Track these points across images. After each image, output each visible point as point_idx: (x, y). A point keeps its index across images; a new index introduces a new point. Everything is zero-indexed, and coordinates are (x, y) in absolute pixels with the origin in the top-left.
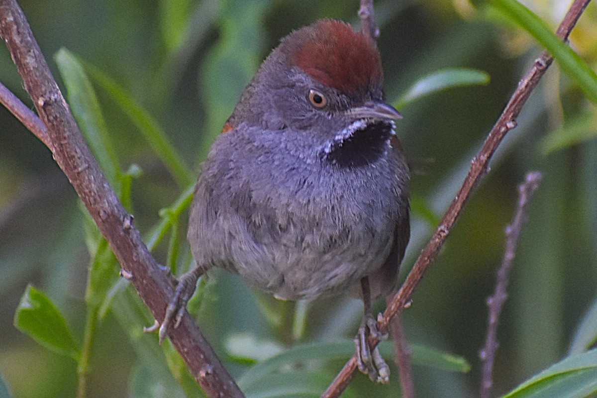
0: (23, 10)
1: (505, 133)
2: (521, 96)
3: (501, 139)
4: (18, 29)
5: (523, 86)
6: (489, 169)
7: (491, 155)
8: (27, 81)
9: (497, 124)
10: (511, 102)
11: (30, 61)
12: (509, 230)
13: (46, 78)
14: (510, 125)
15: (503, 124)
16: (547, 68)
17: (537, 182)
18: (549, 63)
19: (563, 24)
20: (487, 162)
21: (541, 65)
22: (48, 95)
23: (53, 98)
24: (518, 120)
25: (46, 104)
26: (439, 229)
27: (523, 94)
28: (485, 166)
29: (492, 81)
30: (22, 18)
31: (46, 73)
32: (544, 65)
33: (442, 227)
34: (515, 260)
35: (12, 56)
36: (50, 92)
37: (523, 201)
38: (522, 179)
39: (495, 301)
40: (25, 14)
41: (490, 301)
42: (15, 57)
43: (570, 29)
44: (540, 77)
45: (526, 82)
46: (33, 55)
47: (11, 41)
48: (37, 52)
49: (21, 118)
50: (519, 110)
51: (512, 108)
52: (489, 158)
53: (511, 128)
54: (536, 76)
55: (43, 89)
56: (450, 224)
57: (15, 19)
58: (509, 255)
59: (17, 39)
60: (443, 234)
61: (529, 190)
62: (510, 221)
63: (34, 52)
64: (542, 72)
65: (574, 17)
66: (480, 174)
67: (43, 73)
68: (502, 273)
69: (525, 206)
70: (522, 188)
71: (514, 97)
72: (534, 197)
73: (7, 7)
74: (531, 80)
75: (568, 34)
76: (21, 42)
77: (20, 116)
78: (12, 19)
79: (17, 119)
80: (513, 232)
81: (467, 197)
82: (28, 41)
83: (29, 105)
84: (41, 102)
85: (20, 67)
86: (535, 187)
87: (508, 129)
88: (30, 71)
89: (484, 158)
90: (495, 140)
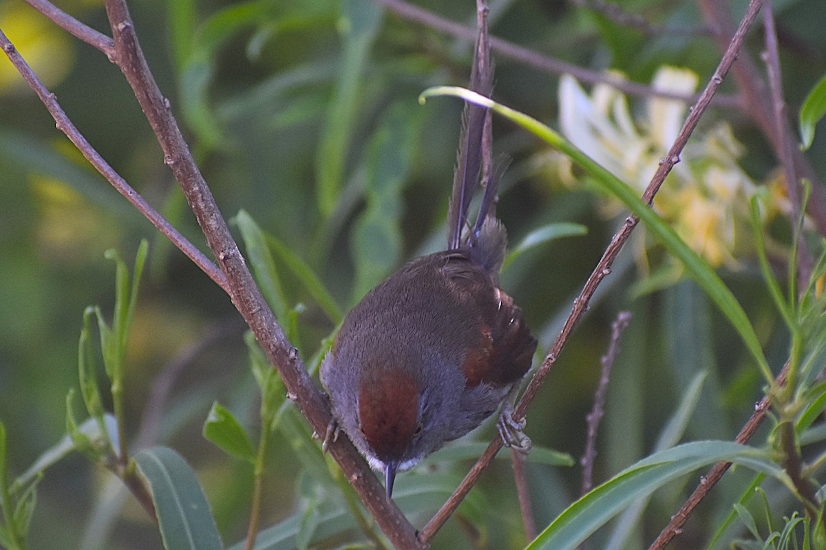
0: (206, 181)
1: (601, 279)
2: (615, 248)
3: (598, 283)
4: (202, 197)
5: (616, 240)
6: (589, 308)
7: (590, 296)
8: (210, 240)
9: (595, 271)
10: (606, 253)
11: (212, 223)
12: (604, 359)
13: (225, 236)
14: (605, 271)
15: (600, 271)
16: (635, 225)
17: (627, 320)
18: (637, 221)
19: (648, 189)
20: (587, 302)
21: (631, 222)
22: (227, 251)
23: (231, 253)
24: (612, 267)
25: (226, 258)
26: (548, 357)
27: (617, 246)
28: (585, 305)
29: (590, 232)
30: (206, 188)
31: (226, 233)
32: (633, 222)
33: (550, 356)
34: (609, 385)
35: (198, 219)
36: (229, 248)
37: (616, 335)
38: (615, 318)
39: (593, 418)
40: (208, 185)
41: (590, 418)
42: (200, 220)
43: (654, 193)
44: (630, 232)
45: (618, 236)
46: (214, 217)
47: (197, 206)
48: (218, 215)
49: (206, 270)
50: (613, 259)
51: (607, 258)
52: (588, 299)
53: (606, 275)
54: (627, 232)
55: (223, 246)
56: (557, 353)
57: (200, 188)
58: (605, 380)
59: (202, 205)
60: (551, 362)
61: (620, 326)
62: (605, 352)
63: (215, 216)
64: (631, 228)
65: (658, 183)
66: (581, 312)
67: (223, 232)
68: (599, 394)
69: (617, 340)
70: (615, 325)
71: (608, 249)
72: (624, 333)
73: (193, 179)
74: (623, 235)
75: (653, 197)
76: (205, 207)
77: (204, 268)
78: (197, 189)
79: (202, 270)
80: (607, 361)
81: (571, 330)
82: (211, 207)
83: (213, 259)
84: (222, 257)
85: (204, 227)
86: (626, 324)
87: (604, 275)
88: (212, 231)
89: (584, 298)
90: (593, 284)
